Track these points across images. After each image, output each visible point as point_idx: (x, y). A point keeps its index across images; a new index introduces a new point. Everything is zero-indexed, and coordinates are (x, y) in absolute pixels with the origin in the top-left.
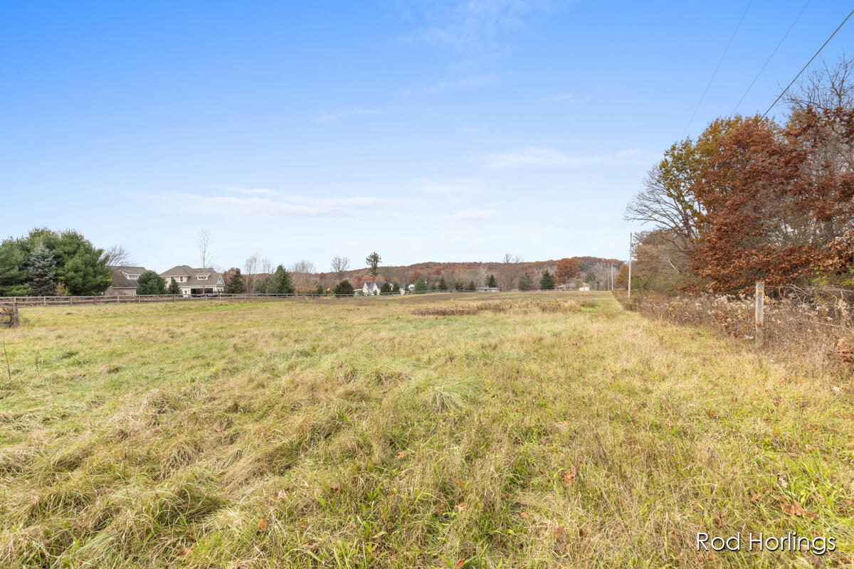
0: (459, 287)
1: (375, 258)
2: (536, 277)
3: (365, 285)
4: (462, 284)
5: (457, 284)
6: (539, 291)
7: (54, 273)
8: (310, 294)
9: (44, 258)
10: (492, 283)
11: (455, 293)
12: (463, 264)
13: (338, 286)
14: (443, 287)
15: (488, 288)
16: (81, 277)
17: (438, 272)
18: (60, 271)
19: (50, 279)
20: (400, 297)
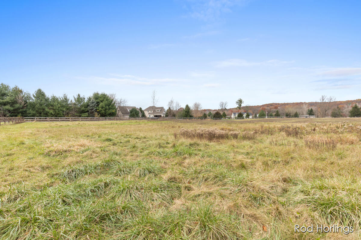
0: (288, 115)
1: (240, 102)
2: (346, 109)
3: (233, 114)
4: (290, 114)
5: (287, 113)
6: (348, 117)
7: (95, 109)
8: (199, 118)
9: (93, 103)
10: (311, 113)
11: (285, 118)
12: (293, 103)
13: (214, 114)
14: (278, 115)
15: (308, 115)
16: (104, 110)
17: (276, 108)
18: (97, 108)
19: (94, 111)
20: (249, 120)
